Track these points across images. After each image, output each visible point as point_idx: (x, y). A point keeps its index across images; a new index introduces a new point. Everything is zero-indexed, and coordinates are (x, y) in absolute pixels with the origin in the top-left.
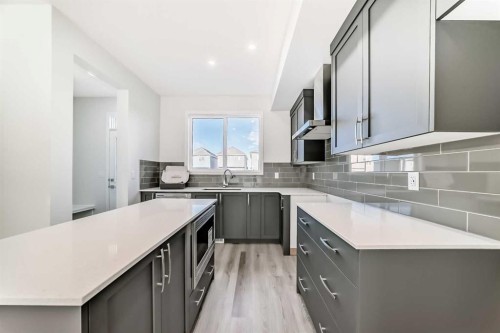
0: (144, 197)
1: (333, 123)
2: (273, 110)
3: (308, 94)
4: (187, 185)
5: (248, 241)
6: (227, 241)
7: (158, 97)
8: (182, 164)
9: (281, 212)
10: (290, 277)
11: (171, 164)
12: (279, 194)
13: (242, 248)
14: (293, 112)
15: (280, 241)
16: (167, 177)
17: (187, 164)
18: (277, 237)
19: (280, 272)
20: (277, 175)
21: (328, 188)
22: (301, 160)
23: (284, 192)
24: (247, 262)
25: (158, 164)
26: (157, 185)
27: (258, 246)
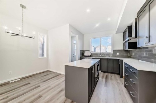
0: (81, 59)
1: (138, 38)
2: (116, 33)
3: (130, 28)
4: (90, 56)
5: (108, 72)
6: (101, 71)
7: (83, 35)
8: (89, 51)
9: (119, 65)
10: (122, 83)
11: (86, 51)
12: (119, 60)
13: (106, 74)
14: (124, 33)
15: (119, 74)
16: (86, 54)
17: (90, 51)
18: (118, 72)
19: (119, 81)
20: (118, 54)
21: (139, 58)
22: (127, 49)
23: (120, 59)
24: (108, 77)
25: (83, 51)
26: (83, 56)
27: (111, 74)
